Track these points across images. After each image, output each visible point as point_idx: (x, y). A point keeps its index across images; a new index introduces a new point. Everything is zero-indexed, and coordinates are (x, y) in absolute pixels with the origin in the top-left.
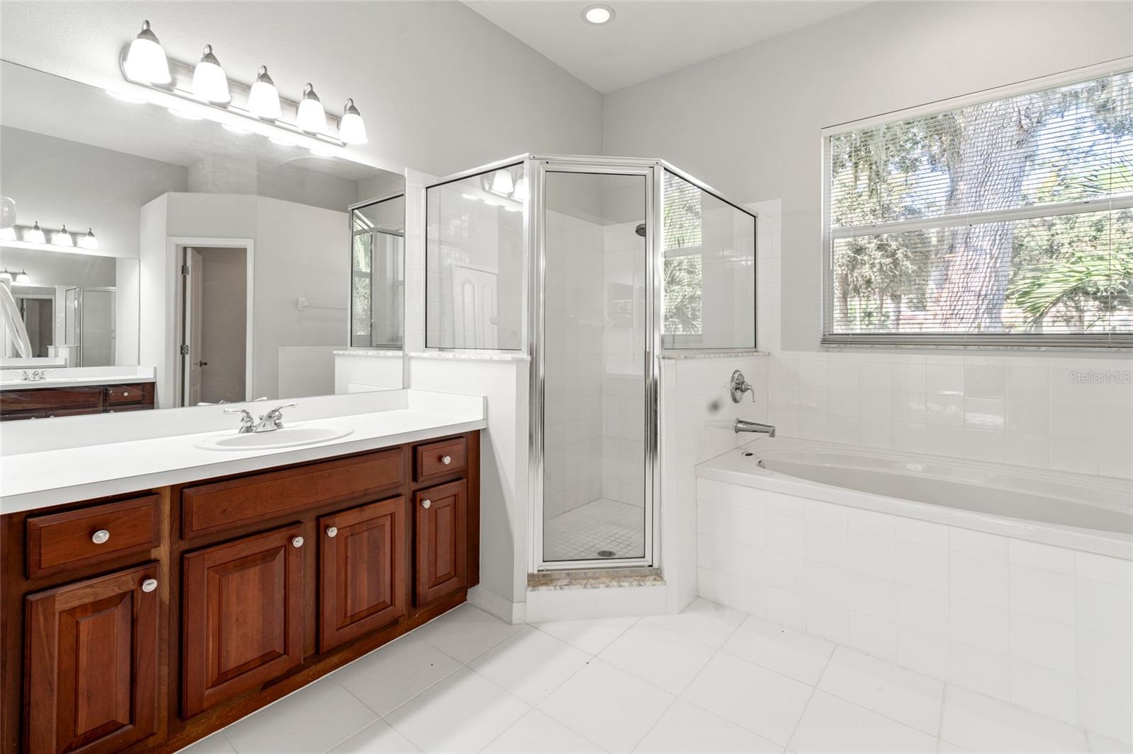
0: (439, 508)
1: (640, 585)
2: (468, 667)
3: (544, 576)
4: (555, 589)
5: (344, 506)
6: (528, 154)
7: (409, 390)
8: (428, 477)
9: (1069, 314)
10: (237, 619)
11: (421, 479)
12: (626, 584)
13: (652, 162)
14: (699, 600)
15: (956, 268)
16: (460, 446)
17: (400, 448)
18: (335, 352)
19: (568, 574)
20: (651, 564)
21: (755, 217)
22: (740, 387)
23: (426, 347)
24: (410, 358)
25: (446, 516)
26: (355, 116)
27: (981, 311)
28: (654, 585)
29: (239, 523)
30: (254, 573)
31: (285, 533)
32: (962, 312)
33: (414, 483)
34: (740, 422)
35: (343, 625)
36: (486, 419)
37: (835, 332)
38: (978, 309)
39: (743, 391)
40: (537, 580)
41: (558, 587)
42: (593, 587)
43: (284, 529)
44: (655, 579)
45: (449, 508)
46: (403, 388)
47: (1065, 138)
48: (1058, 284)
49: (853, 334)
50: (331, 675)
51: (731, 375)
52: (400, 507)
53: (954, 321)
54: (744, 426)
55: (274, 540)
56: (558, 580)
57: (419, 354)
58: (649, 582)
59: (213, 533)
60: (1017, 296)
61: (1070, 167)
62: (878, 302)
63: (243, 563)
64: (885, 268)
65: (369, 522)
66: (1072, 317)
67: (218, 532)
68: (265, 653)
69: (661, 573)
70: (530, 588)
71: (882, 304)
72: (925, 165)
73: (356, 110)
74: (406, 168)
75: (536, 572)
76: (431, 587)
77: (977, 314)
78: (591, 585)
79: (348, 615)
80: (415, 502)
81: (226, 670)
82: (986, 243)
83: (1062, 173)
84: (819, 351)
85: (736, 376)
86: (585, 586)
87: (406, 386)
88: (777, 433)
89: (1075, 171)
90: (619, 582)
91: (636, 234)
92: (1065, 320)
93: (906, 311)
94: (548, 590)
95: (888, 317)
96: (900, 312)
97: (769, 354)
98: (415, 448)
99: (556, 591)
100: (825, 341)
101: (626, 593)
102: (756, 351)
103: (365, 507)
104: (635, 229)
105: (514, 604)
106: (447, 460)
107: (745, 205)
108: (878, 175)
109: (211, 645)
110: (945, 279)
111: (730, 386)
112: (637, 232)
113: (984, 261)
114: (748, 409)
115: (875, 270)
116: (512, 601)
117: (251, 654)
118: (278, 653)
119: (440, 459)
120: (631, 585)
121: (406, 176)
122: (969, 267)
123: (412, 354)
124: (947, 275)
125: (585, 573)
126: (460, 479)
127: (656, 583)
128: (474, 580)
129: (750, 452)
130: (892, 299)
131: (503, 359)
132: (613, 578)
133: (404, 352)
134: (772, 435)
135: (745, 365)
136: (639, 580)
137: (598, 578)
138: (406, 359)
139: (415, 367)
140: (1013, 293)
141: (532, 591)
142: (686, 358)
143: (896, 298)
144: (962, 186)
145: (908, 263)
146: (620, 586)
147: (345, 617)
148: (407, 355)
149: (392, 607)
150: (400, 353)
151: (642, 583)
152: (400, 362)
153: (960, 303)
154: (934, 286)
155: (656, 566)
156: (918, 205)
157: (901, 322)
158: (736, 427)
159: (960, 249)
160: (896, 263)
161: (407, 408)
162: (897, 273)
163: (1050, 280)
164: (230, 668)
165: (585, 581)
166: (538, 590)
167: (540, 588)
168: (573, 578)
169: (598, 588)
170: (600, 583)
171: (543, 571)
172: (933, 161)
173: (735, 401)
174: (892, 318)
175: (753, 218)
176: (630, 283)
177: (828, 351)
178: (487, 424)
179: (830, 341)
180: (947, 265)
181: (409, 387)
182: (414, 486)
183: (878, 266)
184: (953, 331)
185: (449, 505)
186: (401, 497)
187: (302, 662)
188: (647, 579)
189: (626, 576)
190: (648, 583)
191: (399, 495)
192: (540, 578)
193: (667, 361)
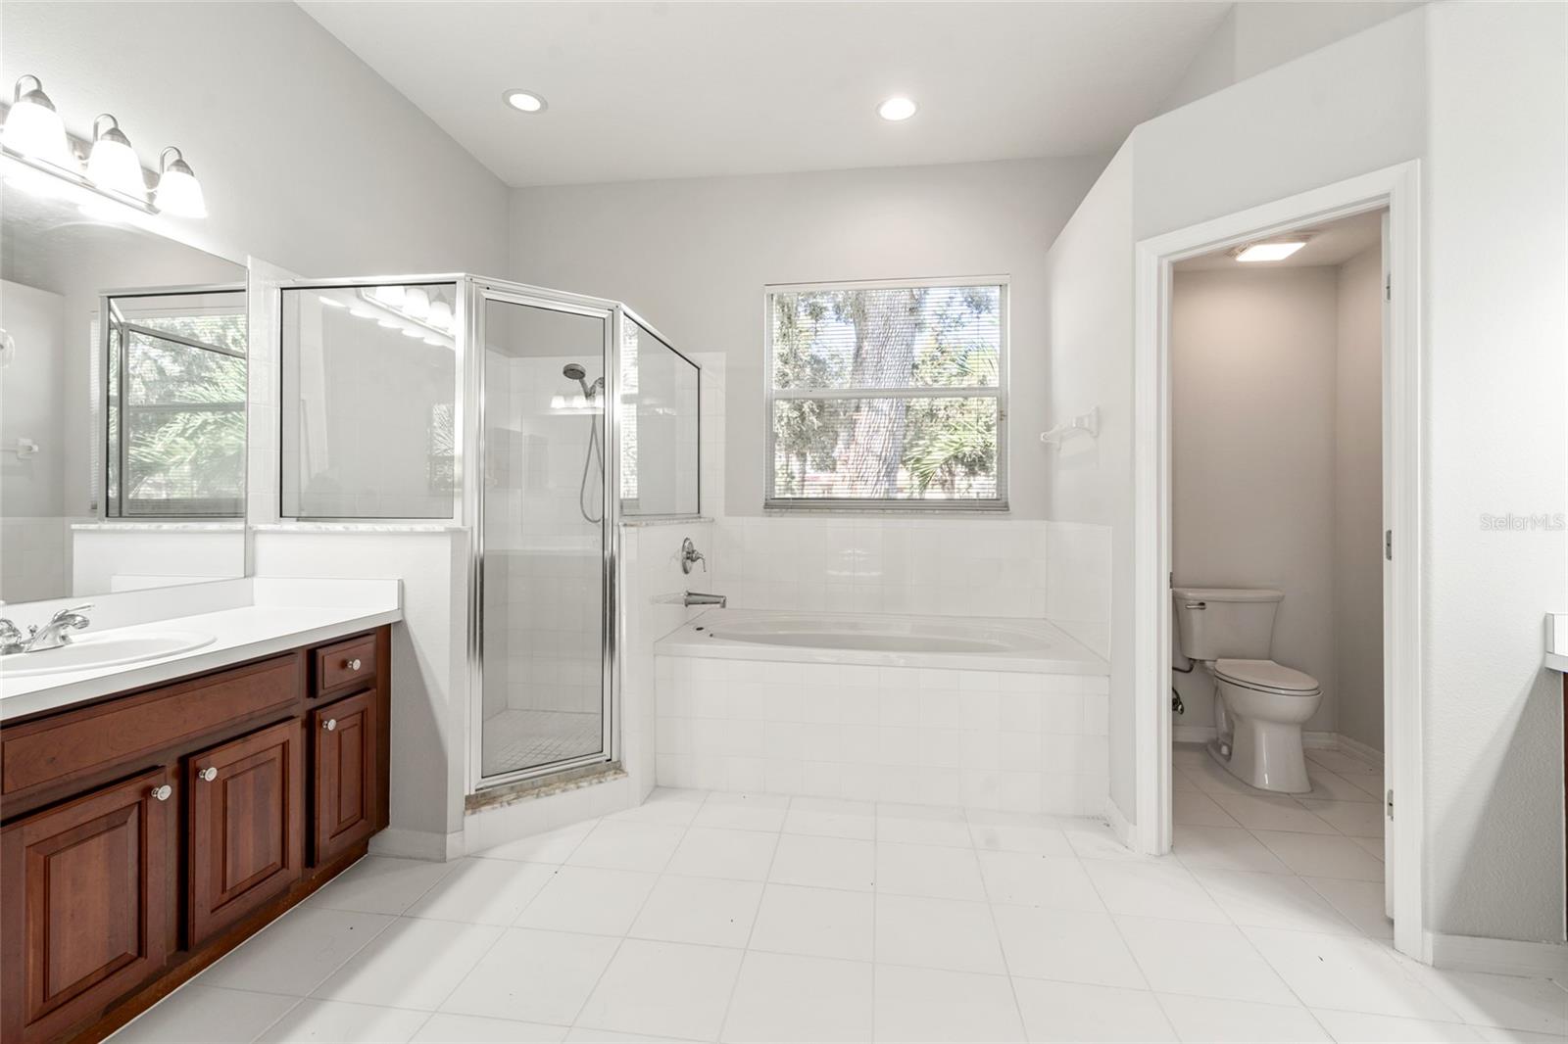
0: (344, 730)
1: (601, 782)
2: (407, 915)
3: (484, 795)
4: (502, 806)
5: (219, 738)
6: (462, 274)
7: (255, 579)
8: (332, 689)
9: (944, 478)
10: (72, 915)
11: (321, 692)
12: (585, 784)
13: (613, 303)
14: (659, 788)
15: (861, 430)
16: (369, 645)
17: (292, 653)
18: (74, 526)
19: (512, 788)
20: (609, 758)
21: (699, 369)
22: (691, 556)
23: (281, 516)
24: (256, 533)
25: (352, 739)
26: (184, 176)
27: (882, 474)
28: (616, 779)
29: (73, 776)
30: (96, 847)
31: (141, 783)
32: (866, 475)
33: (311, 699)
34: (690, 594)
35: (220, 904)
36: (402, 607)
37: (776, 496)
38: (879, 472)
39: (693, 561)
40: (477, 801)
41: (505, 804)
42: (547, 795)
43: (139, 778)
44: (615, 773)
45: (356, 727)
46: (245, 577)
47: (941, 304)
48: (941, 453)
49: (793, 499)
50: (190, 983)
51: (682, 545)
52: (294, 733)
53: (859, 483)
54: (692, 599)
55: (128, 794)
56: (502, 796)
57: (270, 527)
58: (610, 776)
59: (34, 794)
60: (912, 461)
61: (946, 333)
62: (784, 459)
63: (80, 835)
64: (792, 423)
65: (254, 757)
66: (946, 481)
67: (43, 791)
68: (113, 958)
69: (621, 766)
70: (470, 811)
71: (788, 461)
72: (830, 314)
73: (187, 167)
74: (249, 257)
75: (473, 792)
76: (333, 837)
77: (878, 477)
78: (544, 792)
79: (228, 888)
80: (311, 724)
81: (57, 992)
82: (886, 404)
83: (940, 338)
84: (763, 516)
85: (687, 544)
86: (538, 796)
87: (249, 572)
88: (728, 605)
89: (949, 337)
90: (576, 783)
91: (563, 376)
92: (941, 484)
93: (811, 473)
94: (493, 808)
95: (793, 478)
96: (805, 473)
97: (713, 520)
98: (312, 653)
99: (502, 809)
100: (767, 506)
101: (590, 793)
102: (700, 517)
103: (250, 737)
104: (562, 370)
105: (449, 836)
106: (357, 665)
107: (690, 354)
108: (789, 318)
109: (31, 961)
110: (852, 438)
111: (681, 555)
112: (565, 373)
113: (884, 421)
114: (698, 580)
115: (783, 423)
116: (445, 833)
117: (94, 962)
118: (131, 956)
119: (344, 664)
120: (591, 784)
121: (249, 267)
122: (871, 430)
123: (262, 527)
124: (854, 436)
125: (533, 783)
126: (366, 690)
127: (617, 776)
128: (383, 821)
129: (699, 626)
130: (798, 457)
131: (432, 530)
132: (568, 780)
133: (246, 522)
134: (724, 606)
135: (693, 532)
136: (598, 778)
137: (550, 784)
138: (250, 534)
139: (265, 547)
140: (910, 460)
141: (472, 814)
142: (647, 525)
143: (802, 456)
144: (867, 346)
145: (813, 418)
146: (578, 788)
147: (224, 890)
148: (250, 528)
149: (284, 870)
150: (239, 526)
151: (603, 780)
152: (241, 538)
153: (864, 466)
154: (843, 446)
155: (614, 759)
156: (823, 355)
157: (806, 483)
158: (686, 600)
159: (864, 409)
160: (802, 416)
161: (252, 605)
162: (804, 429)
163: (936, 449)
164: (61, 989)
165: (537, 790)
166: (480, 811)
167: (483, 808)
168: (519, 791)
169: (554, 794)
170: (554, 789)
171: (482, 789)
172: (838, 309)
173: (686, 571)
174: (797, 479)
175: (696, 370)
176: (518, 429)
177: (770, 516)
178: (403, 615)
179: (773, 505)
180: (853, 423)
181: (253, 574)
182: (311, 703)
183: (786, 420)
184: (858, 496)
185: (356, 725)
186: (293, 720)
187: (165, 964)
188: (607, 774)
189: (582, 777)
190: (608, 778)
191: (291, 718)
192: (479, 799)
193: (628, 529)
